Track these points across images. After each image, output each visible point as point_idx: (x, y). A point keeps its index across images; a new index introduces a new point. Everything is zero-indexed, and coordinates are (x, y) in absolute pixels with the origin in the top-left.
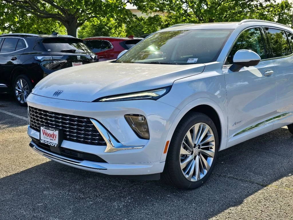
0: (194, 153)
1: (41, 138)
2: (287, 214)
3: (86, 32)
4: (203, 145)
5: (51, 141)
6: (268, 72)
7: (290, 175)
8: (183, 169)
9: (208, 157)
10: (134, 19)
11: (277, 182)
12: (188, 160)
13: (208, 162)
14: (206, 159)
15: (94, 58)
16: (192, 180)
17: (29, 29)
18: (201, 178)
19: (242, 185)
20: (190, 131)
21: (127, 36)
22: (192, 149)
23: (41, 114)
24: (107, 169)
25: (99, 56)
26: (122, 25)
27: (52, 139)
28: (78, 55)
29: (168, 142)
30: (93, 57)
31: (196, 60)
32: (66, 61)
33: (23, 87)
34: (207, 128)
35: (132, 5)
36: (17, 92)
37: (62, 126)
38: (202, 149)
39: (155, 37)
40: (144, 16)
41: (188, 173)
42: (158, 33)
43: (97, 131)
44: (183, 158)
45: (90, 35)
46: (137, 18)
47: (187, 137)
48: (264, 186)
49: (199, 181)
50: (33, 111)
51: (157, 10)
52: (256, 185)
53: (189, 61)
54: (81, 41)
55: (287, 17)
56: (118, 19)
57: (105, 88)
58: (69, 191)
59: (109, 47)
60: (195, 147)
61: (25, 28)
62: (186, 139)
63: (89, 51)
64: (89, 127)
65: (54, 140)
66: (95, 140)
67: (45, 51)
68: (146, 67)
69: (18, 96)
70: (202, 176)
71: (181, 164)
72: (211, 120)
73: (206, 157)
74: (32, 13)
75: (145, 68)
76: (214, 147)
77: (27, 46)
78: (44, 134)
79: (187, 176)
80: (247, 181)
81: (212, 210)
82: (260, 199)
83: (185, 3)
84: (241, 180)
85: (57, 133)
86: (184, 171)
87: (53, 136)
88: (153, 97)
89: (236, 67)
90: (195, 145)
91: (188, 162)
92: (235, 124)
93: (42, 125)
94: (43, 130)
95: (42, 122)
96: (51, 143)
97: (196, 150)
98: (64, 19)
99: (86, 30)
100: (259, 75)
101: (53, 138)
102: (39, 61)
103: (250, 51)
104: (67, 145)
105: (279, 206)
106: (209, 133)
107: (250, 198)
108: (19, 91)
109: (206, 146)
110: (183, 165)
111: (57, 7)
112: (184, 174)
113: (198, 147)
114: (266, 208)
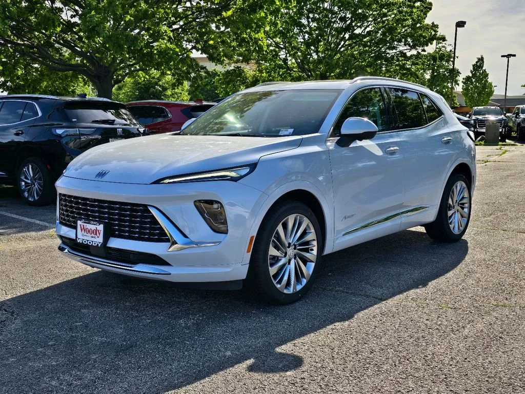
0: (287, 256)
1: (78, 237)
2: (407, 329)
3: (124, 93)
4: (300, 245)
5: (93, 239)
6: (392, 149)
7: (421, 287)
8: (273, 276)
9: (308, 261)
10: (203, 74)
11: (401, 295)
12: (281, 263)
13: (307, 268)
14: (305, 265)
15: (142, 132)
16: (285, 291)
17: (36, 88)
18: (298, 290)
19: (354, 299)
20: (282, 224)
21: (191, 100)
22: (286, 249)
23: (77, 203)
24: (170, 274)
25: (150, 130)
26: (183, 83)
27: (94, 236)
28: (118, 128)
29: (252, 237)
30: (142, 130)
31: (291, 131)
32: (100, 137)
33: (33, 177)
34: (306, 222)
35: (200, 52)
36: (23, 183)
37: (108, 218)
38: (299, 250)
39: (235, 100)
40: (220, 69)
41: (280, 282)
42: (241, 94)
43: (157, 223)
44: (273, 262)
45: (130, 98)
46: (207, 72)
47: (277, 233)
48: (381, 300)
49: (296, 294)
50: (65, 200)
51: (239, 60)
52: (372, 299)
53: (281, 133)
54: (123, 107)
55: (446, 73)
56: (177, 74)
57: (167, 166)
58: (117, 309)
59: (166, 116)
60: (289, 247)
61: (29, 86)
62: (276, 235)
63: (134, 121)
64: (147, 217)
65: (97, 237)
66: (154, 235)
67: (67, 120)
68: (222, 141)
69: (24, 191)
70: (299, 287)
71: (270, 268)
72: (311, 211)
73: (305, 261)
74: (40, 63)
75: (221, 143)
76: (315, 249)
77: (40, 114)
78: (82, 230)
79: (278, 286)
80: (361, 295)
81: (310, 326)
82: (375, 314)
83: (284, 50)
84: (352, 293)
85: (101, 227)
86: (275, 279)
87: (96, 232)
88: (232, 177)
89: (345, 141)
90: (289, 244)
91: (280, 266)
92: (345, 218)
93: (79, 217)
94: (81, 225)
95: (78, 214)
96: (92, 241)
97: (291, 252)
98: (93, 73)
99: (124, 91)
100: (378, 152)
101: (96, 234)
102: (60, 136)
103: (366, 119)
104: (116, 243)
105: (399, 321)
106: (308, 228)
107: (361, 314)
108: (26, 183)
109: (305, 246)
110: (273, 270)
111: (80, 54)
112: (275, 282)
113: (293, 247)
114: (382, 323)
